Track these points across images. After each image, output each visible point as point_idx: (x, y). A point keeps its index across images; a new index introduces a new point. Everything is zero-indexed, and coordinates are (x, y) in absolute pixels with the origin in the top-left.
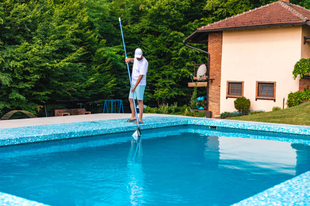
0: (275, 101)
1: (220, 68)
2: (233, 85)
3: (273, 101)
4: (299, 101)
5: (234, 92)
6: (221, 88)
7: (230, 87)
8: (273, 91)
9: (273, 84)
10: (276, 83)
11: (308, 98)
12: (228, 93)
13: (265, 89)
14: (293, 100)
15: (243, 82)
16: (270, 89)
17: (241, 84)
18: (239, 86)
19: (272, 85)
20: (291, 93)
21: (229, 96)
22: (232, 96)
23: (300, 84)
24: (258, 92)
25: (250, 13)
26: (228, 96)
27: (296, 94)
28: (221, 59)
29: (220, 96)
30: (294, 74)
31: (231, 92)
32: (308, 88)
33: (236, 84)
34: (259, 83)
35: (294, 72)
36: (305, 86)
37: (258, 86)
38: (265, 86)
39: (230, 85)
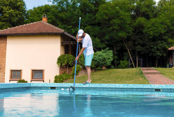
0: (44, 81)
1: (5, 60)
2: (15, 72)
3: (43, 82)
4: (62, 80)
5: (15, 77)
6: (5, 74)
7: (12, 74)
8: (43, 76)
9: (43, 71)
11: (67, 79)
12: (11, 78)
13: (36, 74)
14: (58, 80)
15: (22, 70)
16: (41, 74)
17: (20, 71)
18: (19, 72)
19: (41, 71)
20: (56, 76)
22: (14, 80)
23: (60, 70)
24: (32, 76)
25: (25, 26)
26: (11, 79)
27: (60, 76)
28: (6, 55)
29: (4, 80)
30: (57, 64)
31: (13, 77)
32: (65, 73)
33: (16, 71)
34: (33, 70)
35: (58, 63)
36: (63, 72)
37: (32, 72)
38: (37, 73)
39: (12, 72)
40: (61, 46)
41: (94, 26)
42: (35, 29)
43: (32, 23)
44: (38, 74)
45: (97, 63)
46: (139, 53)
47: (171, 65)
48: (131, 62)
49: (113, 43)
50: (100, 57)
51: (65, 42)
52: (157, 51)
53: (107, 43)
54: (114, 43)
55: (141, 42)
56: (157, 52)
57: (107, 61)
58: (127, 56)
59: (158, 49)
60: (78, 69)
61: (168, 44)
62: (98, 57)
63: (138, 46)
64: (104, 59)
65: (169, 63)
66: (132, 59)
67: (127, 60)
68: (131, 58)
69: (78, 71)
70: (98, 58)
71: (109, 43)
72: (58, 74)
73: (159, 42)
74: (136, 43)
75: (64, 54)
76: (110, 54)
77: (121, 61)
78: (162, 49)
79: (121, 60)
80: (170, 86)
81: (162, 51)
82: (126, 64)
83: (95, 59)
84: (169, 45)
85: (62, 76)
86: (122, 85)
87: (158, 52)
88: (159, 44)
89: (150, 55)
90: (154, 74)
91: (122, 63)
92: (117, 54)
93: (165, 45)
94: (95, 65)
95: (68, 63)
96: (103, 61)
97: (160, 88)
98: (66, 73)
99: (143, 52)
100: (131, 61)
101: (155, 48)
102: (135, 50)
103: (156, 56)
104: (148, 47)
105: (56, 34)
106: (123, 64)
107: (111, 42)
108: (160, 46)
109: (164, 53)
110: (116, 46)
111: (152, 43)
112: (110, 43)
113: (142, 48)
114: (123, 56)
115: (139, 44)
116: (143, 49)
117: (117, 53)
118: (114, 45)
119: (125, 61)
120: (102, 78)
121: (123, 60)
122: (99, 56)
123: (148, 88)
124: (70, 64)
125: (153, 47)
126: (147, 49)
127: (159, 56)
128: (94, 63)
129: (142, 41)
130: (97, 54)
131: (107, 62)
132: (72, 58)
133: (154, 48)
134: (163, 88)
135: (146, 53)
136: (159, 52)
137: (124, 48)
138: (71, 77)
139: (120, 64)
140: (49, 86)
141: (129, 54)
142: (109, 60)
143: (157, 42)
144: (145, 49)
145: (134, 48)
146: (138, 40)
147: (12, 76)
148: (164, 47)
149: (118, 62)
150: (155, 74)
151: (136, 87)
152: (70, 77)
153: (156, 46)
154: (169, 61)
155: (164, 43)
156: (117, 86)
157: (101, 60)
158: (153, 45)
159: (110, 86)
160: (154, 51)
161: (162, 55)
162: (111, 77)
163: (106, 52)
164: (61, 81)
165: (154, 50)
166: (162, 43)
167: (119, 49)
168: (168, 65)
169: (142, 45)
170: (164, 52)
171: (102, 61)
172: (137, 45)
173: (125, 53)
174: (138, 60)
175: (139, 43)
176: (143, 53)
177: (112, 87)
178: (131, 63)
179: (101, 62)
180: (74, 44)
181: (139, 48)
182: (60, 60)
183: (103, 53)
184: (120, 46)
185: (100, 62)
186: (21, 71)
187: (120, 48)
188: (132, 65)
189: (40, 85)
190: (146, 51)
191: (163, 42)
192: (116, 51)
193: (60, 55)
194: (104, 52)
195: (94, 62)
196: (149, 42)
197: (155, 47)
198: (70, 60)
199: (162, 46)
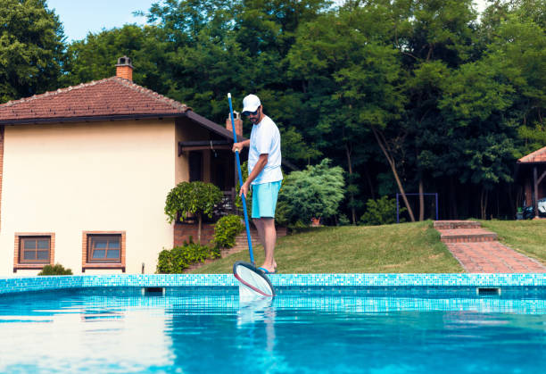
0: (124, 271)
2: (30, 242)
3: (121, 271)
4: (182, 266)
5: (33, 257)
7: (22, 247)
8: (120, 251)
9: (119, 235)
10: (125, 233)
11: (199, 260)
12: (19, 260)
13: (100, 247)
14: (171, 264)
15: (54, 234)
16: (113, 247)
17: (47, 238)
18: (42, 243)
19: (116, 238)
20: (164, 252)
21: (22, 266)
22: (28, 266)
23: (175, 234)
24: (87, 251)
25: (60, 95)
26: (18, 265)
27: (175, 252)
28: (1, 186)
30: (167, 213)
31: (25, 258)
32: (191, 242)
33: (36, 239)
34: (89, 235)
35: (169, 209)
36: (186, 237)
37: (88, 241)
38: (102, 242)
39: (22, 241)
40: (179, 156)
41: (284, 90)
42: (92, 103)
43: (84, 83)
44: (104, 245)
45: (292, 207)
46: (427, 173)
47: (529, 212)
48: (402, 204)
49: (344, 142)
50: (303, 191)
51: (191, 143)
52: (483, 169)
53: (324, 143)
54: (347, 142)
55: (433, 139)
56: (484, 172)
57: (325, 201)
58: (391, 186)
59: (487, 162)
60: (234, 228)
61: (519, 145)
62: (295, 190)
63: (423, 152)
64: (317, 195)
65: (522, 206)
66: (406, 192)
67: (389, 199)
68: (402, 190)
69: (234, 235)
70: (297, 192)
71: (331, 145)
72: (169, 246)
73: (490, 139)
74: (418, 142)
75: (187, 181)
76: (334, 178)
77: (371, 202)
78: (500, 160)
79: (371, 198)
80: (528, 277)
81: (502, 166)
82: (387, 208)
83: (287, 195)
84: (521, 148)
85: (181, 251)
86: (375, 278)
87: (488, 169)
88: (490, 145)
89: (463, 181)
90: (476, 241)
91: (373, 207)
92: (358, 178)
93: (508, 147)
94: (286, 216)
95: (200, 211)
96: (313, 201)
97: (496, 283)
98: (194, 240)
99: (439, 170)
100: (401, 198)
101: (477, 159)
102: (414, 165)
103: (482, 181)
104: (454, 154)
105: (161, 119)
106: (378, 210)
107: (336, 142)
108: (494, 152)
109: (507, 174)
110: (353, 154)
111: (468, 142)
112: (335, 145)
113: (435, 157)
114: (376, 183)
115: (426, 146)
116: (440, 161)
117: (357, 175)
118: (345, 151)
119: (381, 202)
120: (309, 257)
121: (377, 197)
122: (300, 187)
123: (458, 284)
124: (206, 212)
125: (471, 156)
126: (452, 160)
127: (490, 181)
128: (285, 209)
129: (436, 135)
130: (294, 180)
131: (325, 206)
132: (213, 192)
133: (475, 157)
134: (505, 284)
135: (451, 172)
136: (489, 171)
137: (378, 159)
138: (212, 254)
139: (368, 211)
140: (142, 283)
141: (395, 179)
142: (333, 197)
143: (485, 140)
144: (446, 162)
145: (411, 159)
146: (422, 134)
147: (22, 254)
148: (508, 154)
149: (361, 204)
150: (480, 241)
151: (420, 284)
152: (208, 255)
153: (481, 151)
154: (524, 198)
155: (507, 140)
156: (357, 280)
157: (306, 200)
158: (470, 148)
159: (335, 282)
160: (473, 167)
161: (500, 179)
162: (337, 251)
163: (320, 174)
164: (180, 268)
165: (476, 162)
166: (499, 142)
167: (361, 161)
168: (519, 209)
169: (438, 149)
170: (507, 170)
171: (310, 203)
172: (421, 149)
173: (381, 176)
174: (425, 197)
175: (425, 143)
176: (440, 173)
177: (342, 284)
178: (401, 208)
179: (305, 204)
180: (220, 148)
181: (425, 158)
182: (175, 201)
183: (312, 175)
184: (367, 153)
185: (301, 206)
186: (50, 237)
187: (366, 160)
188: (407, 211)
189: (112, 280)
190: (448, 169)
191: (503, 139)
192: (354, 171)
193: (174, 186)
194: (316, 172)
195: (284, 206)
196: (456, 137)
197: (478, 155)
198: (209, 201)
199: (501, 152)
